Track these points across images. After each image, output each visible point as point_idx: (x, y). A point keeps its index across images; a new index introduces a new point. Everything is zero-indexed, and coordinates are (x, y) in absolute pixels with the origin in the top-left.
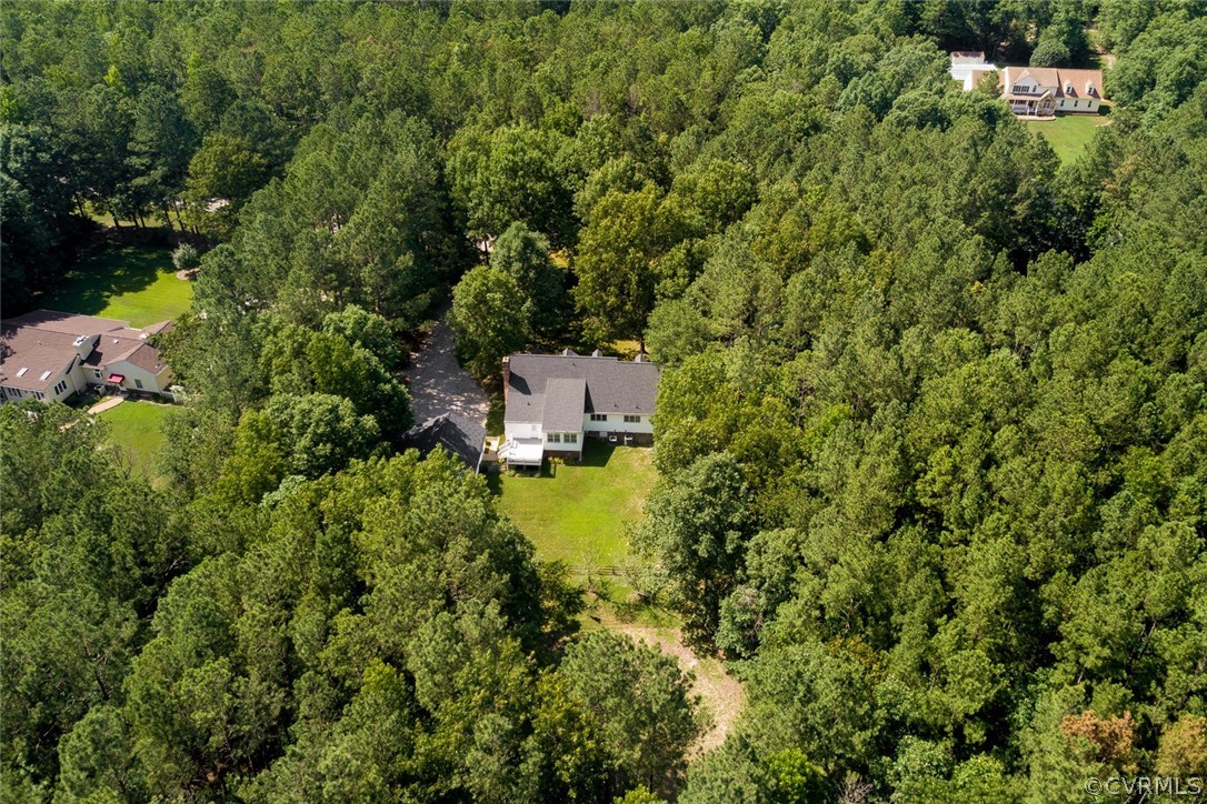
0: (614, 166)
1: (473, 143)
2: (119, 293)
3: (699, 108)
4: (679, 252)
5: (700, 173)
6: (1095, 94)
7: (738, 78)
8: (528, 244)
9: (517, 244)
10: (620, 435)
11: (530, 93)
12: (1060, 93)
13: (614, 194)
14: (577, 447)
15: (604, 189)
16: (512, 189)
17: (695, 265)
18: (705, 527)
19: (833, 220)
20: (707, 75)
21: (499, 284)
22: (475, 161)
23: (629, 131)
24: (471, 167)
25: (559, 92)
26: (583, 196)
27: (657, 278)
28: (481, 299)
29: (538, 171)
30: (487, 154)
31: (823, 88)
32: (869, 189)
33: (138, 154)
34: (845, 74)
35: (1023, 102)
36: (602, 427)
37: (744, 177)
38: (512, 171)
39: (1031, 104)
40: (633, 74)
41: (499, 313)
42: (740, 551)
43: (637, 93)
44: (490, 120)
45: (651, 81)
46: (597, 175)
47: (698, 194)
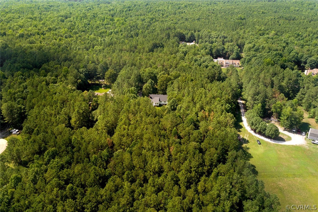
0: (162, 72)
1: (144, 70)
2: (95, 91)
3: (174, 65)
4: (170, 82)
5: (173, 73)
6: (239, 64)
7: (180, 62)
8: (152, 82)
9: (150, 82)
10: (163, 104)
11: (150, 64)
12: (233, 64)
13: (162, 75)
14: (158, 105)
15: (161, 75)
16: (149, 76)
17: (172, 83)
18: (172, 105)
19: (189, 77)
20: (175, 61)
21: (149, 86)
22: (144, 72)
23: (164, 68)
24: (144, 73)
25: (154, 64)
26: (158, 76)
27: (168, 85)
28: (146, 87)
29: (152, 73)
30: (145, 71)
31: (192, 63)
32: (194, 74)
33: (98, 72)
34: (196, 60)
35: (227, 65)
36: (161, 103)
37: (179, 73)
38: (149, 73)
39: (229, 66)
40: (164, 61)
41: (148, 89)
42: (176, 108)
43: (165, 64)
44: (145, 68)
45: (167, 62)
46: (160, 74)
47: (173, 75)
